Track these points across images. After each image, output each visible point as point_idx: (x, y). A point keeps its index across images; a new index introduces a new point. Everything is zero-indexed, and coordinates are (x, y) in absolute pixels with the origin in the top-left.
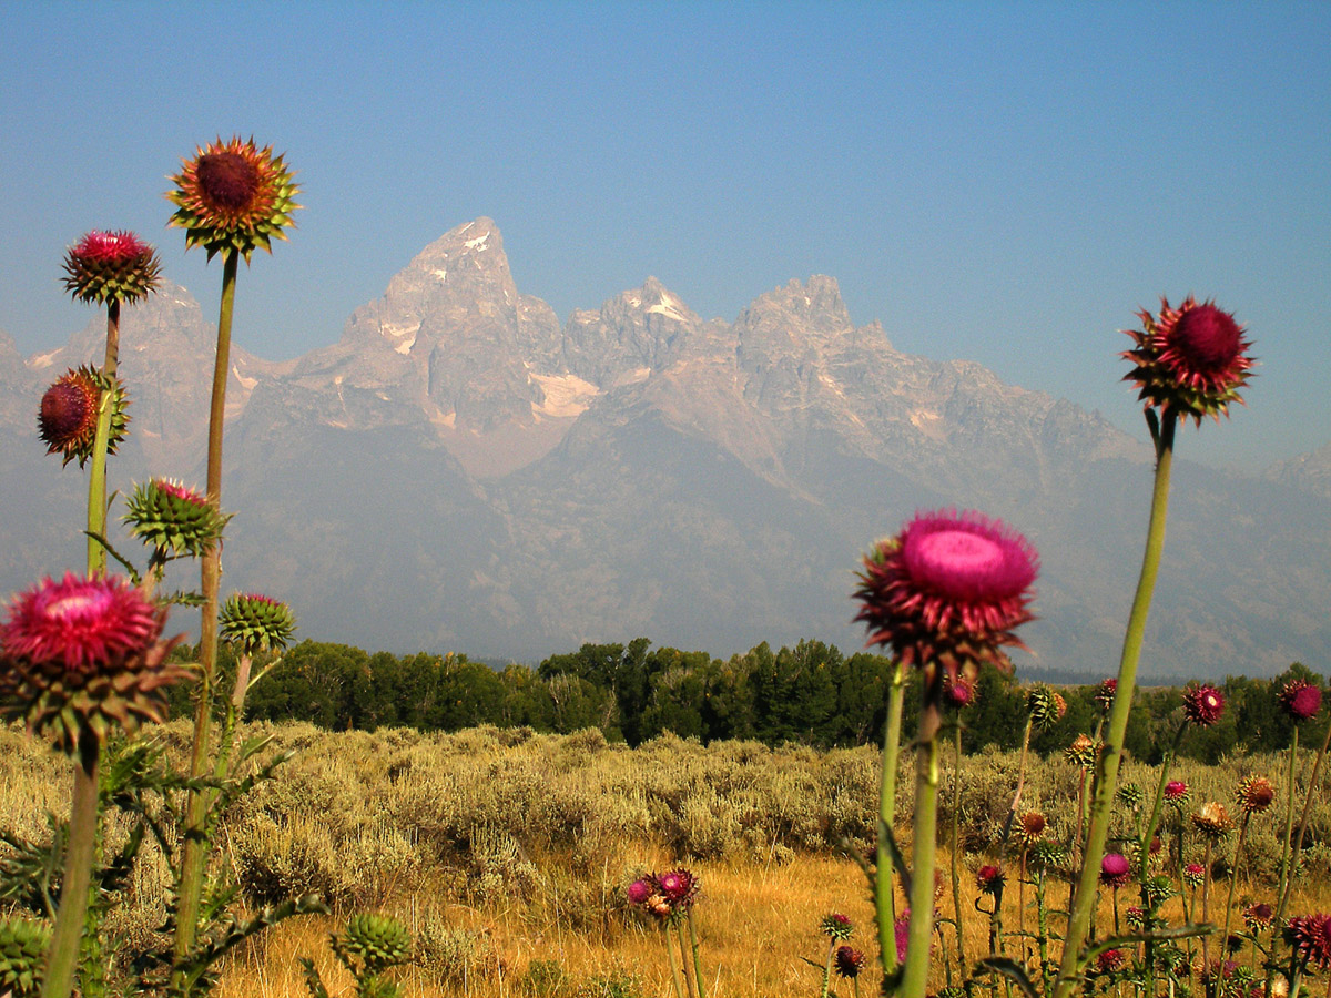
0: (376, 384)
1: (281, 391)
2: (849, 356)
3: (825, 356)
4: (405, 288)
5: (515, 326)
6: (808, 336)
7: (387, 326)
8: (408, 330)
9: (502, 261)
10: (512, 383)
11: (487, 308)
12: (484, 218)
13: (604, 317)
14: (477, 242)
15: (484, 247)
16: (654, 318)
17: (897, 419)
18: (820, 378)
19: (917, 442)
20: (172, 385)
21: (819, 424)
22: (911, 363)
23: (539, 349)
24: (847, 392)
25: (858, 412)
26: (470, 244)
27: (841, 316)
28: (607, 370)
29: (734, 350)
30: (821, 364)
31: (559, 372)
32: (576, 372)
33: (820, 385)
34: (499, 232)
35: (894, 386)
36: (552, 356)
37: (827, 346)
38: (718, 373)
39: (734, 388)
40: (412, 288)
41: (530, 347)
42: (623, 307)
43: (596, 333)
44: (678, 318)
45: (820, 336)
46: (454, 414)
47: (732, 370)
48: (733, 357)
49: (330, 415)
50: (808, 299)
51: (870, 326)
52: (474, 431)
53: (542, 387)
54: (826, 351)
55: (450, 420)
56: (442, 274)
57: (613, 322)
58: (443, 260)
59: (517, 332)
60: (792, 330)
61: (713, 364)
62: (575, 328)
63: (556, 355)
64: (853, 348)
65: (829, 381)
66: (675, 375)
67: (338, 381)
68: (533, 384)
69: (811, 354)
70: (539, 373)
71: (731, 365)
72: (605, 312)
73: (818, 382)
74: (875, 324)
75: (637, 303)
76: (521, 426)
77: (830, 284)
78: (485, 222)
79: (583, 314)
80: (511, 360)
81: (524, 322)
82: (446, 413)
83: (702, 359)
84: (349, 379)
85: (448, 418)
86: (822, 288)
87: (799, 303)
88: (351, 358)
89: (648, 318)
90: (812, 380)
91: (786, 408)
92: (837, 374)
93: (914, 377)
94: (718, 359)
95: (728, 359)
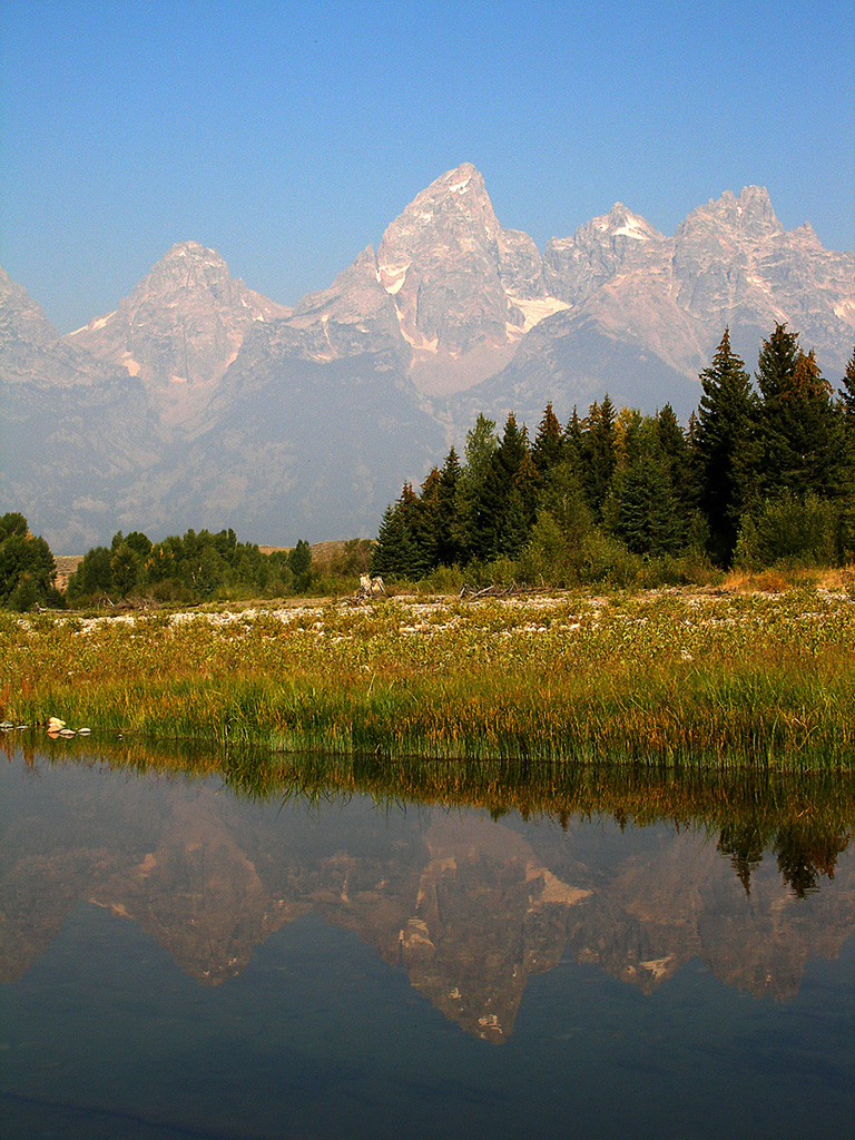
0: (357, 319)
1: (268, 332)
2: (775, 258)
3: (755, 259)
4: (399, 232)
5: (497, 258)
6: (739, 242)
7: (383, 268)
8: (402, 270)
9: (484, 201)
10: (486, 309)
11: (468, 244)
12: (466, 164)
13: (577, 242)
14: (459, 186)
15: (465, 190)
16: (618, 240)
17: (820, 311)
18: (749, 279)
19: (836, 330)
20: (196, 336)
21: (744, 321)
22: (838, 259)
23: (519, 277)
24: (774, 289)
25: (783, 308)
26: (453, 189)
27: (770, 221)
28: (580, 291)
29: (671, 260)
30: (751, 265)
31: (538, 295)
32: (554, 294)
33: (748, 285)
34: (480, 175)
35: (821, 281)
36: (532, 282)
37: (757, 250)
38: (654, 282)
39: (669, 294)
40: (405, 233)
41: (511, 275)
42: (593, 232)
43: (570, 258)
44: (639, 237)
45: (751, 242)
46: (437, 340)
47: (667, 279)
48: (669, 267)
49: (314, 349)
50: (739, 209)
51: (801, 229)
52: (452, 354)
53: (522, 310)
54: (755, 254)
55: (432, 346)
56: (428, 217)
57: (584, 246)
58: (431, 205)
59: (499, 262)
60: (724, 238)
61: (650, 274)
62: (552, 255)
63: (535, 281)
64: (780, 249)
65: (756, 281)
66: (615, 287)
67: (324, 319)
68: (512, 308)
69: (742, 258)
70: (521, 298)
71: (666, 274)
72: (577, 238)
73: (747, 283)
74: (805, 226)
75: (604, 228)
76: (496, 346)
77: (760, 193)
78: (467, 168)
79: (559, 242)
80: (487, 288)
81: (506, 254)
82: (430, 340)
83: (639, 272)
84: (333, 317)
85: (432, 344)
86: (753, 197)
87: (731, 214)
88: (338, 298)
89: (613, 240)
90: (741, 282)
91: (715, 309)
92: (764, 274)
93: (841, 272)
94: (655, 270)
95: (664, 269)
